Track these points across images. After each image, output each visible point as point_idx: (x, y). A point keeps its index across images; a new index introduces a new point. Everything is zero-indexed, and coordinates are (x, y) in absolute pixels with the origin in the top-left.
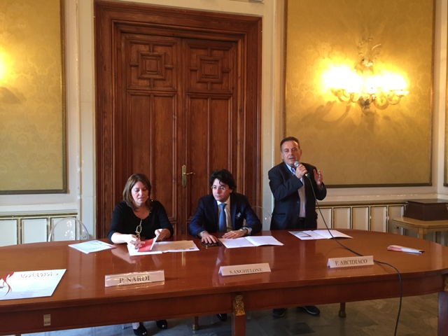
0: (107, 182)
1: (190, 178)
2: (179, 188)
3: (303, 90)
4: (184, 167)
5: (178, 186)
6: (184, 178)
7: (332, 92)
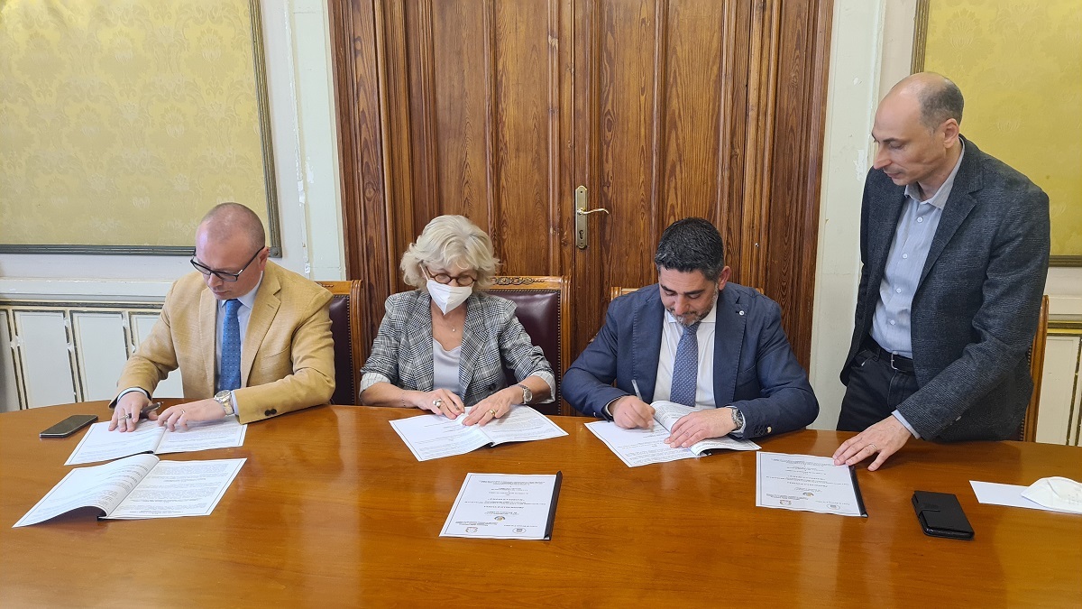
0: (371, 232)
1: (599, 223)
2: (567, 250)
4: (581, 191)
5: (562, 245)
6: (581, 223)
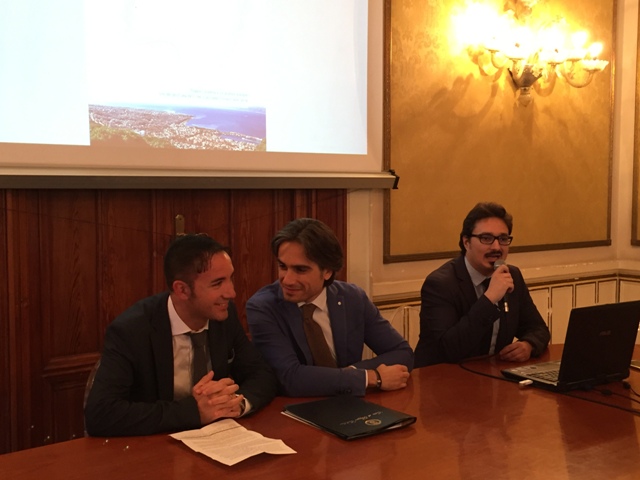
3: (420, 47)
4: (180, 219)
7: (470, 54)
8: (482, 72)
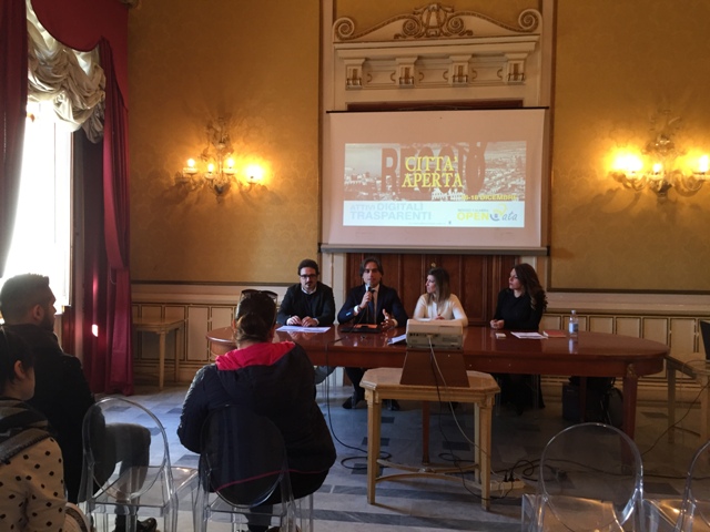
3: (574, 178)
7: (615, 177)
8: (626, 186)
